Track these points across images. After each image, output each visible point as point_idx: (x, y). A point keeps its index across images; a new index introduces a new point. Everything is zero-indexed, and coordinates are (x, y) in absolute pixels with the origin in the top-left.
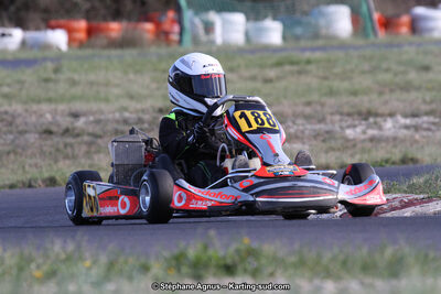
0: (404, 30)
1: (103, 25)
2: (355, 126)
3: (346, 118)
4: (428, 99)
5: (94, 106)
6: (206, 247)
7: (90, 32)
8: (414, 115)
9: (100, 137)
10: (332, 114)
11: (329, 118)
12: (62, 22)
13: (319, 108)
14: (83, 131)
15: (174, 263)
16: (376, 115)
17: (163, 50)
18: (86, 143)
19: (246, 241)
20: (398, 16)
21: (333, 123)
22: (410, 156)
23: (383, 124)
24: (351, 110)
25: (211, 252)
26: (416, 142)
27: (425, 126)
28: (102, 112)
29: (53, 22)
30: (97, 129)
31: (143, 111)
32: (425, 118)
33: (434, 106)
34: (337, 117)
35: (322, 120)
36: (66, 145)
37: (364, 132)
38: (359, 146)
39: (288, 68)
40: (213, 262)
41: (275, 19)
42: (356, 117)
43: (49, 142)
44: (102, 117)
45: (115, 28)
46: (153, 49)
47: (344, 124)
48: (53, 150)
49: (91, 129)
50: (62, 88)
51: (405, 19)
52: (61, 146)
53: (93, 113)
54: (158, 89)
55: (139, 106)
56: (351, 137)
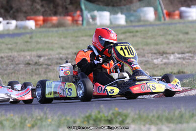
0: (177, 17)
1: (50, 18)
2: (157, 58)
3: (154, 55)
4: (188, 46)
5: (47, 53)
6: (99, 112)
7: (44, 21)
8: (183, 53)
9: (50, 65)
10: (148, 53)
11: (146, 55)
12: (33, 17)
13: (142, 51)
14: (43, 63)
15: (86, 119)
16: (167, 53)
17: (75, 28)
18: (44, 68)
19: (117, 109)
20: (174, 11)
21: (148, 57)
22: (181, 71)
23: (169, 57)
24: (156, 52)
25: (101, 114)
26: (184, 64)
27: (187, 57)
28: (50, 55)
29: (29, 17)
30: (49, 62)
31: (68, 54)
32: (187, 54)
33: (191, 49)
34: (150, 55)
35: (144, 56)
36: (36, 69)
37: (162, 61)
38: (160, 67)
39: (128, 34)
40: (103, 119)
41: (122, 14)
42: (158, 54)
43: (29, 68)
44: (51, 57)
45: (55, 19)
46: (71, 28)
47: (153, 58)
48: (30, 71)
49: (46, 62)
50: (33, 45)
51: (177, 12)
52: (34, 70)
53: (47, 56)
54: (74, 44)
55: (66, 52)
56: (156, 63)
